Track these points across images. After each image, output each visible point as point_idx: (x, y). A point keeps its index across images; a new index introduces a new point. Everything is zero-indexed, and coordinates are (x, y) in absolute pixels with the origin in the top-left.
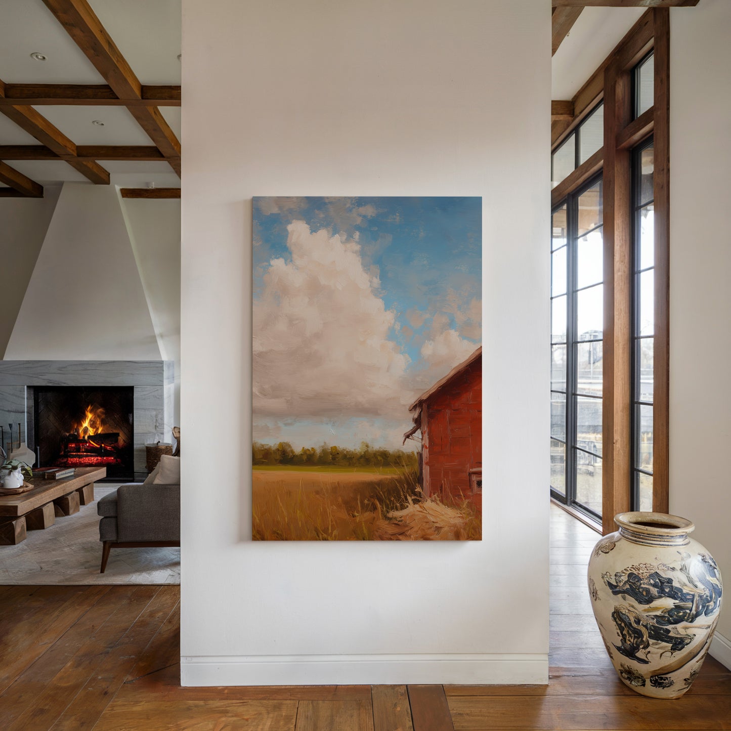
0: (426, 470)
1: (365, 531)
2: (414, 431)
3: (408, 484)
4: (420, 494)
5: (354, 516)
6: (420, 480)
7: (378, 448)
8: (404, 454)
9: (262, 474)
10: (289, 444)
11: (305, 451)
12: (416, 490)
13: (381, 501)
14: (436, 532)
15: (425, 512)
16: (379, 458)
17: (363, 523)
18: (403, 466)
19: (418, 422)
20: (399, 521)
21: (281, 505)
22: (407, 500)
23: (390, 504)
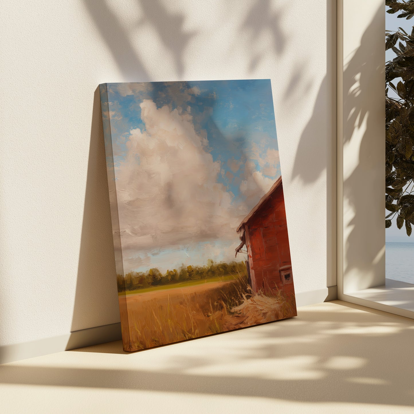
0: (252, 273)
1: (217, 326)
2: (241, 247)
3: (242, 285)
4: (250, 292)
5: (208, 316)
6: (249, 281)
7: (219, 262)
8: (237, 264)
9: (139, 296)
10: (157, 269)
11: (169, 273)
12: (248, 289)
13: (225, 301)
14: (264, 317)
15: (255, 303)
16: (221, 270)
17: (215, 320)
18: (237, 273)
19: (243, 239)
20: (239, 314)
21: (156, 317)
22: (242, 297)
23: (232, 302)
